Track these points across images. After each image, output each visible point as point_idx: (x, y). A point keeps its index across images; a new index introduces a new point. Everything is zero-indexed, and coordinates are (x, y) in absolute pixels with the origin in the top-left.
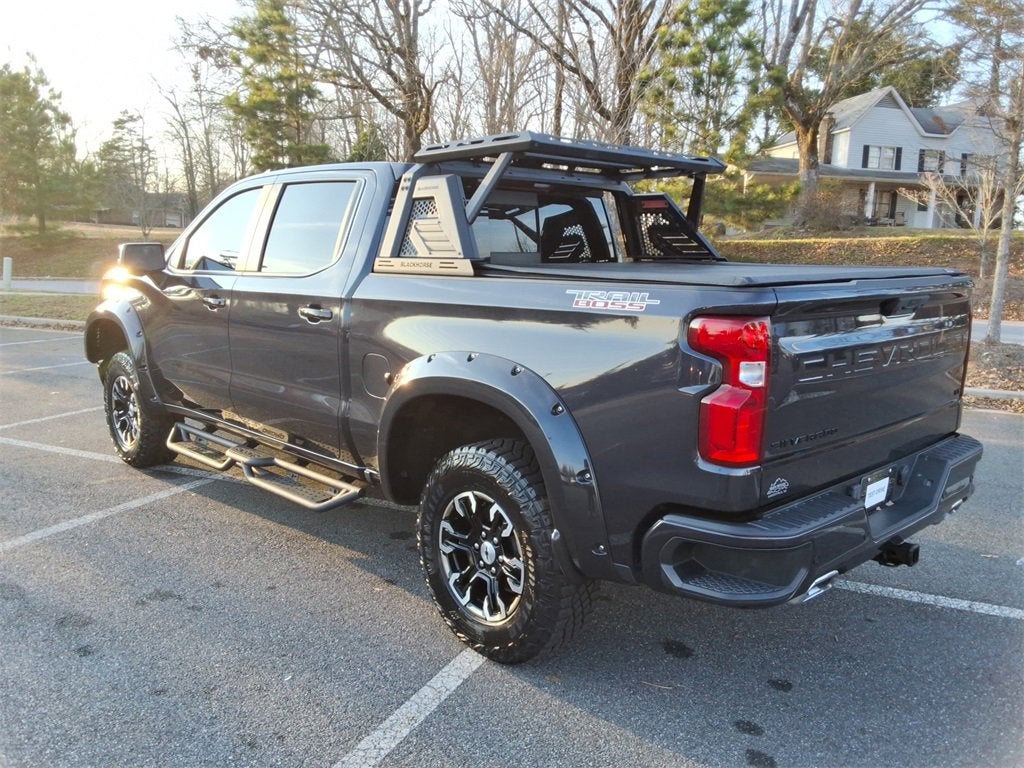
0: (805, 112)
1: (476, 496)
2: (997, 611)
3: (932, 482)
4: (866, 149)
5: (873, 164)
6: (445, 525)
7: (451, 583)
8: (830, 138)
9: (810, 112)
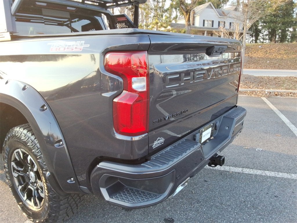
0: (186, 9)
1: (22, 151)
2: (252, 172)
3: (229, 127)
4: (204, 21)
5: (206, 25)
6: (13, 164)
7: (19, 190)
8: (194, 18)
9: (188, 9)
